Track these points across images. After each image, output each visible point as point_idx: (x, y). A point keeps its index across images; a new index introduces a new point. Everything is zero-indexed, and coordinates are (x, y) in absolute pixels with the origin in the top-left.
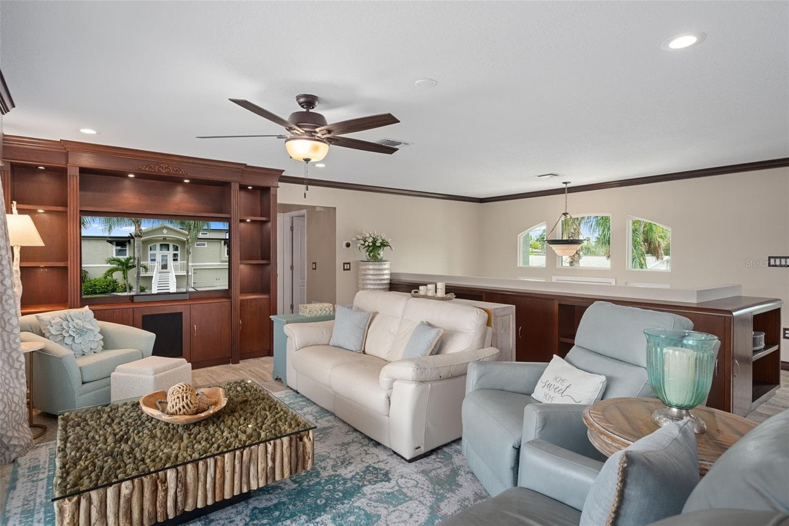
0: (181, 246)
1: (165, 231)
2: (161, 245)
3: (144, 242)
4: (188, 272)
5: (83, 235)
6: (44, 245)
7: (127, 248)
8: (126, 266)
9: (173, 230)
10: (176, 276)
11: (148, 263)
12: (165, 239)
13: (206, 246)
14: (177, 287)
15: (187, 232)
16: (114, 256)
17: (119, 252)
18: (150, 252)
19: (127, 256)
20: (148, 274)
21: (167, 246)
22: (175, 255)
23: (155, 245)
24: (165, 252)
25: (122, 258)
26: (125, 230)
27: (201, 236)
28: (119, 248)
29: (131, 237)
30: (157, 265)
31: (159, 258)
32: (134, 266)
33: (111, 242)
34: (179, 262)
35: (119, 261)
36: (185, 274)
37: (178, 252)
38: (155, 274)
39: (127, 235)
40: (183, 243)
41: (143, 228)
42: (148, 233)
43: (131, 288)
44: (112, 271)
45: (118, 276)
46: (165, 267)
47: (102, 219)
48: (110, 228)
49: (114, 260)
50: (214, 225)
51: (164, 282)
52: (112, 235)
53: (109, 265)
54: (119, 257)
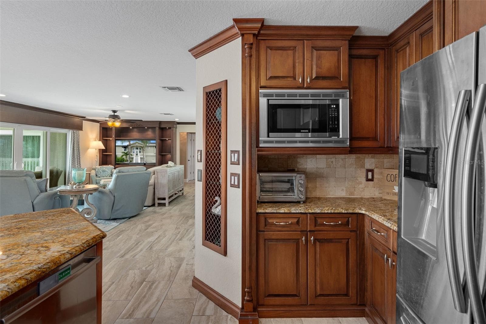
0: (141, 148)
1: (137, 144)
2: (136, 148)
3: (131, 147)
4: (144, 157)
5: (116, 145)
6: (104, 148)
7: (127, 149)
8: (126, 154)
9: (139, 143)
10: (140, 158)
11: (132, 153)
12: (137, 146)
13: (149, 148)
14: (141, 161)
15: (143, 144)
16: (123, 151)
17: (125, 150)
18: (133, 150)
19: (127, 151)
20: (132, 157)
21: (138, 148)
22: (140, 151)
23: (134, 148)
24: (137, 150)
25: (126, 152)
26: (126, 143)
27: (148, 145)
28: (125, 149)
29: (128, 146)
30: (135, 154)
31: (135, 152)
32: (129, 154)
33: (123, 147)
34: (141, 153)
35: (125, 153)
36: (143, 157)
37: (141, 150)
38: (134, 157)
39: (127, 145)
40: (142, 147)
41: (131, 143)
42: (132, 144)
43: (128, 161)
44: (123, 156)
45: (124, 157)
46: (137, 155)
47: (120, 141)
48: (122, 143)
49: (123, 152)
50: (152, 142)
51: (137, 159)
52: (123, 145)
53: (122, 154)
54: (125, 151)
